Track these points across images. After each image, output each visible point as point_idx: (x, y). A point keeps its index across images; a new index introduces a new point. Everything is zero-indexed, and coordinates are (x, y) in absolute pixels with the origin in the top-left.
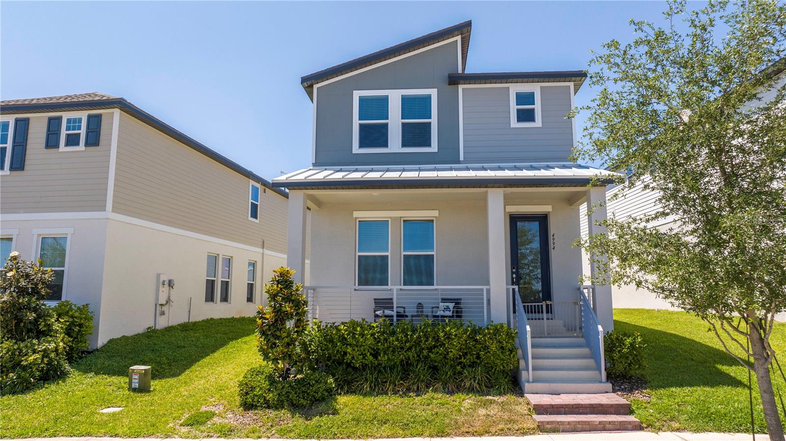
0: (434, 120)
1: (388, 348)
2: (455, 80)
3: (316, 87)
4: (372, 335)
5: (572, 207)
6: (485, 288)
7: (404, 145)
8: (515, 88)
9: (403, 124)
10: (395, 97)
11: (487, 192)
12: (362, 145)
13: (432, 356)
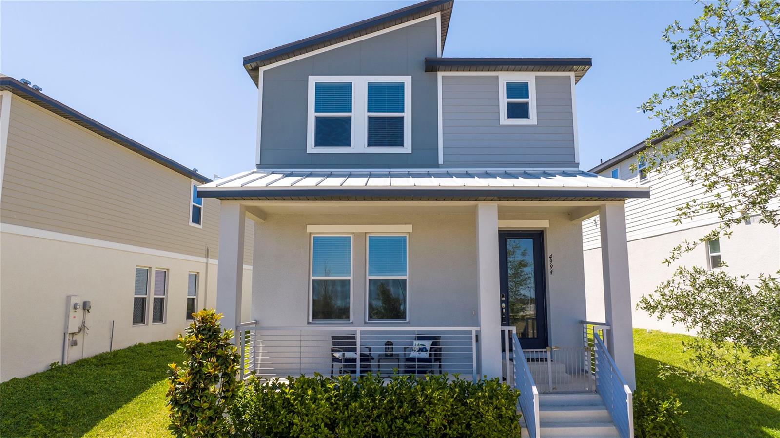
0: (407, 115)
1: (349, 417)
2: (433, 65)
3: (262, 70)
4: (328, 399)
5: (573, 222)
6: (474, 329)
7: (370, 144)
8: (506, 77)
9: (370, 118)
10: (360, 85)
11: (476, 206)
12: (318, 143)
13: (408, 427)
